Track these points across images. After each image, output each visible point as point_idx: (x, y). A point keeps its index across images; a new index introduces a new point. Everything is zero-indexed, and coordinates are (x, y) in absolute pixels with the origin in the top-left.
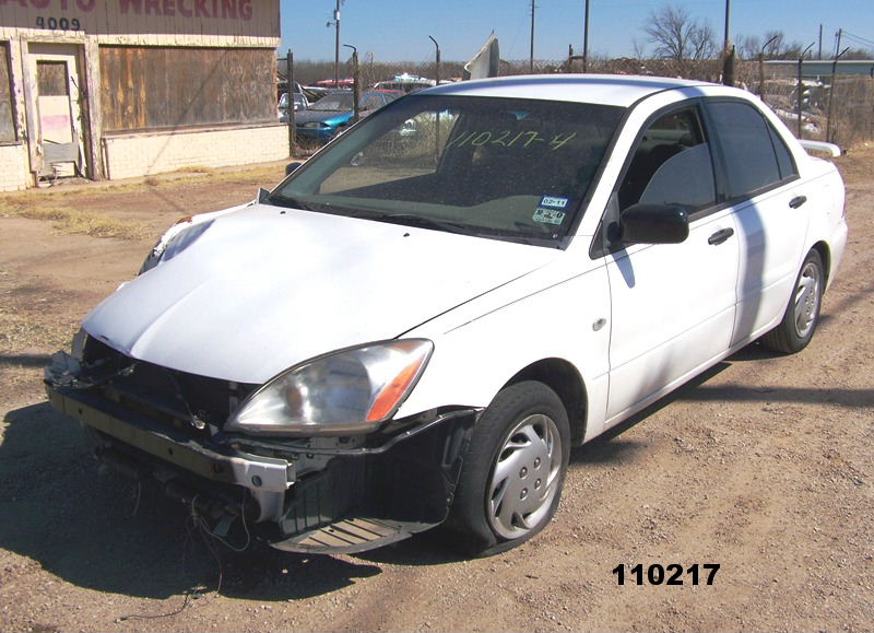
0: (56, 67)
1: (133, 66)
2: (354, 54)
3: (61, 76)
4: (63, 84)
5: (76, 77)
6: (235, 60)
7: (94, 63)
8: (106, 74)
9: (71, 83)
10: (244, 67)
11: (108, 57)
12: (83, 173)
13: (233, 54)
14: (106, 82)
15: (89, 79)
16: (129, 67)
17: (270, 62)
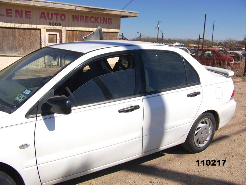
0: (54, 36)
1: (75, 36)
2: (141, 35)
3: (55, 38)
4: (56, 40)
5: (59, 38)
6: (106, 35)
7: (64, 35)
8: (67, 38)
9: (57, 40)
10: (109, 37)
11: (68, 33)
12: (60, 65)
13: (106, 33)
14: (67, 40)
15: (62, 39)
16: (74, 36)
17: (117, 36)
